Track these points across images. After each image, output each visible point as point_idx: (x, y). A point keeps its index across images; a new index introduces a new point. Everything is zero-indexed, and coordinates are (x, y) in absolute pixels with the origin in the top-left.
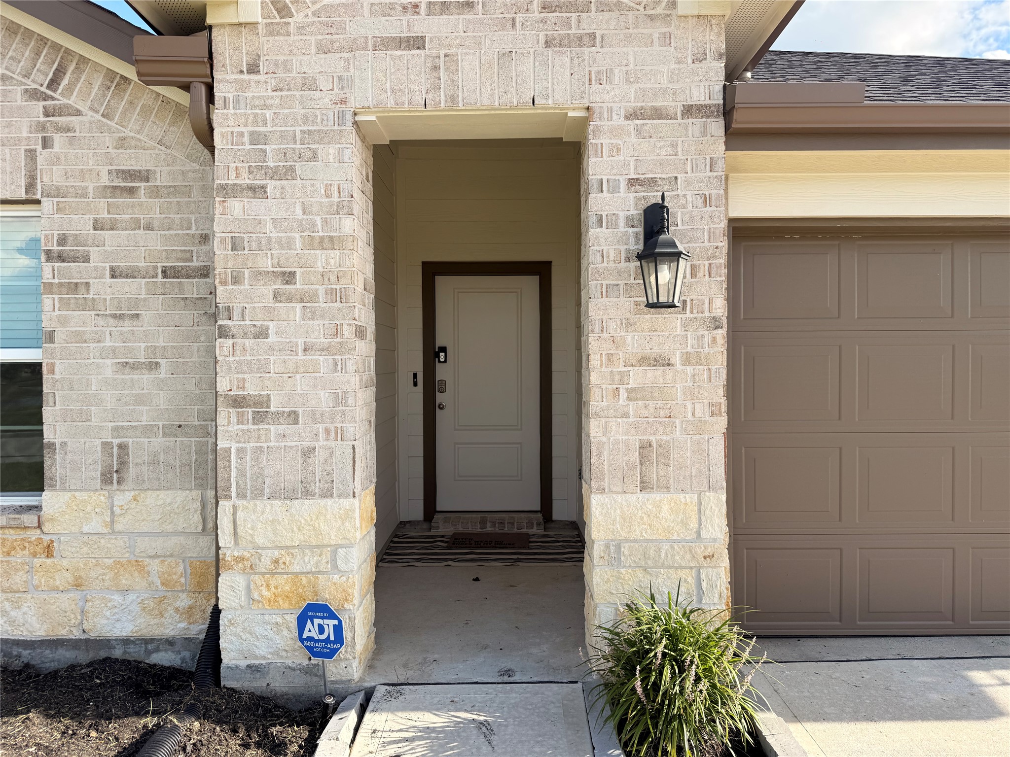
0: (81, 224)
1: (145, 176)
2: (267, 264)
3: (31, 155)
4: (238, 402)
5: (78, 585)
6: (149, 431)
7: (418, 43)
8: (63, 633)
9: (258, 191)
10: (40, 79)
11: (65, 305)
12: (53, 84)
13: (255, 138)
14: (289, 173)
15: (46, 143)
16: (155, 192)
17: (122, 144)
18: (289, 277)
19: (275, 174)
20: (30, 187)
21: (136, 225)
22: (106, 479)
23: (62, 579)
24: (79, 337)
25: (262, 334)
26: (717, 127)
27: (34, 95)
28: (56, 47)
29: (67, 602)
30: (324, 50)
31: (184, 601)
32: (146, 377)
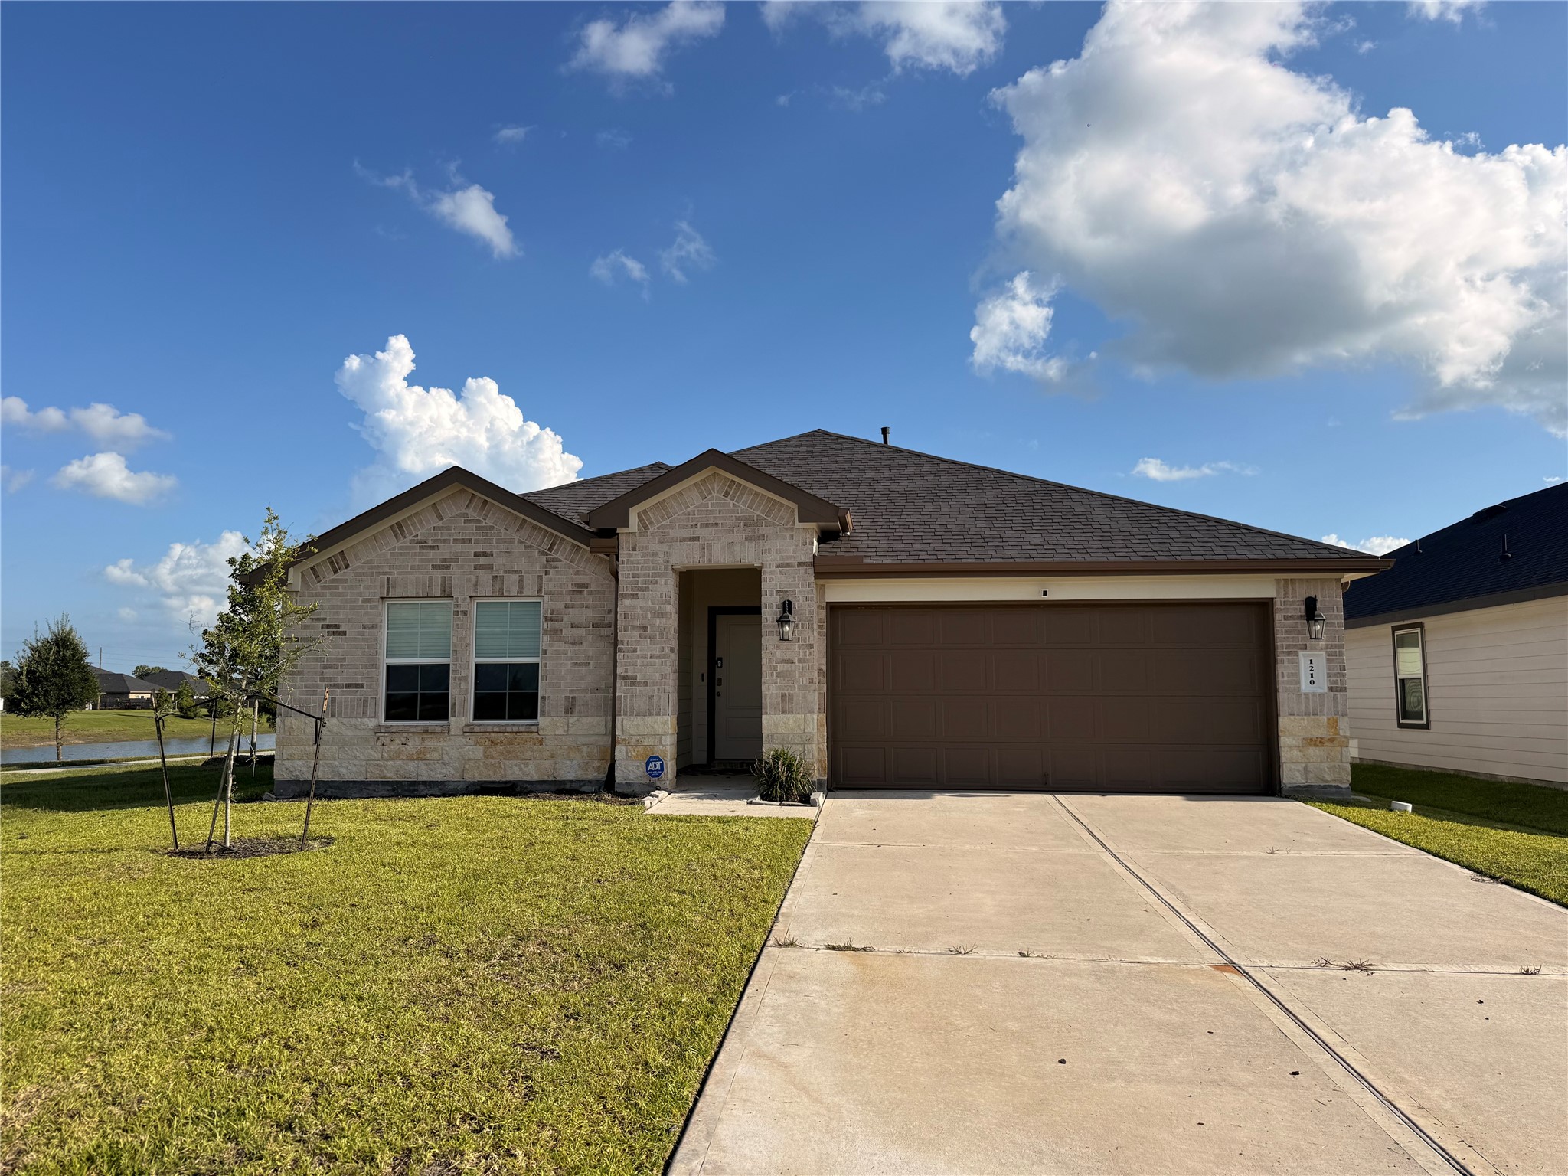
0: (560, 606)
1: (586, 586)
2: (637, 624)
3: (540, 577)
4: (625, 678)
5: (552, 757)
6: (584, 691)
7: (697, 539)
8: (545, 778)
9: (635, 596)
10: (545, 547)
11: (552, 639)
12: (550, 549)
13: (634, 576)
14: (647, 589)
15: (547, 573)
16: (590, 593)
17: (577, 573)
18: (645, 629)
19: (641, 589)
20: (539, 590)
21: (582, 606)
22: (566, 712)
23: (545, 754)
24: (557, 652)
25: (635, 651)
26: (811, 571)
27: (542, 553)
28: (552, 534)
29: (548, 764)
30: (661, 542)
31: (596, 764)
32: (584, 669)
